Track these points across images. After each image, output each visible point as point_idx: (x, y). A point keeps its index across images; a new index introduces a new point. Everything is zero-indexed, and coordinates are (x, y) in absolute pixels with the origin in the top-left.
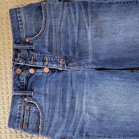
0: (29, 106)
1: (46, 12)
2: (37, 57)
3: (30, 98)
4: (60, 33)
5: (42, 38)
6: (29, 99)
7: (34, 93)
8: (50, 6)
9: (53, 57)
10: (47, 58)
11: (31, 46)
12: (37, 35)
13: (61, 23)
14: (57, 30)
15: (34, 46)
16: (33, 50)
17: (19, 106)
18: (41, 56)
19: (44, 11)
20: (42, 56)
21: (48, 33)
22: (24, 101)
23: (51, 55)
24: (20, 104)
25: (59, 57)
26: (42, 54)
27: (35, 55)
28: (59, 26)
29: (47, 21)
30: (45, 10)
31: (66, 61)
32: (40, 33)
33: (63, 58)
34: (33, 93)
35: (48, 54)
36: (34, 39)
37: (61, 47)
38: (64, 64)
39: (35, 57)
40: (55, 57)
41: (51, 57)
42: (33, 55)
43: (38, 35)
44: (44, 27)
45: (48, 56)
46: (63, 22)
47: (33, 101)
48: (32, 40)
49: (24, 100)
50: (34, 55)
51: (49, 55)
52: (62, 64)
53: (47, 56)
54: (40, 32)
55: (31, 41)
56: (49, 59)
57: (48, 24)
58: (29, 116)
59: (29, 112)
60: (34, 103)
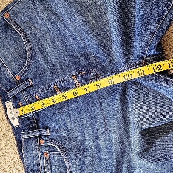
0: (49, 151)
2: (42, 94)
3: (46, 139)
6: (46, 141)
7: (50, 131)
9: (62, 81)
10: (56, 86)
11: (26, 83)
12: (26, 63)
15: (31, 80)
16: (32, 86)
17: (34, 153)
18: (46, 89)
19: (16, 26)
20: (48, 88)
22: (40, 145)
23: (57, 80)
24: (36, 149)
25: (69, 76)
26: (46, 85)
27: (38, 92)
31: (81, 76)
32: (27, 58)
33: (74, 74)
35: (53, 80)
36: (26, 71)
38: (82, 82)
39: (39, 96)
40: (64, 79)
41: (60, 81)
42: (35, 93)
43: (27, 61)
45: (55, 83)
47: (52, 142)
48: (23, 72)
50: (37, 93)
51: (55, 81)
52: (79, 82)
53: (54, 84)
55: (23, 76)
56: (59, 86)
58: (51, 166)
59: (50, 161)
60: (54, 145)
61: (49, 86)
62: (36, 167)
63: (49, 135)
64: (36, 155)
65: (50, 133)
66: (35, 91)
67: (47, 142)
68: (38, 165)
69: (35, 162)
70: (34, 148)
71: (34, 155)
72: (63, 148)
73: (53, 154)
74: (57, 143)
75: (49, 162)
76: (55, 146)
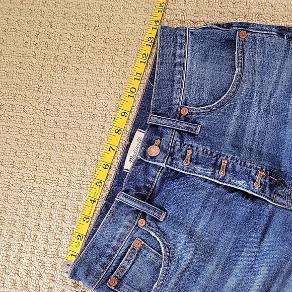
0: (144, 242)
1: (244, 57)
2: (200, 154)
3: (152, 223)
4: (267, 111)
5: (224, 113)
6: (150, 225)
7: (166, 216)
8: (255, 44)
9: (241, 163)
10: (226, 162)
11: (191, 126)
12: (212, 105)
13: (275, 89)
14: (264, 104)
15: (200, 128)
16: (194, 135)
17: (121, 230)
18: (211, 154)
19: (240, 55)
20: (214, 155)
21: (239, 106)
22: (136, 226)
23: (236, 157)
24: (127, 227)
25: (255, 166)
26: (215, 150)
27: (197, 148)
28: (268, 95)
29: (244, 78)
30: (242, 52)
31: (271, 180)
33: (264, 170)
34: (164, 217)
35: (230, 152)
36: (204, 112)
37: (263, 143)
38: (265, 186)
40: (245, 164)
41: (237, 161)
42: (192, 147)
44: (234, 90)
45: (229, 158)
46: (279, 87)
47: (158, 234)
48: (199, 112)
49: (138, 224)
50: (195, 148)
51: (231, 155)
52: (261, 183)
53: (227, 157)
54: (223, 98)
55: (195, 115)
56: (230, 165)
57: (245, 86)
58: (133, 263)
59: (137, 255)
60: (158, 239)
61: (217, 155)
62: (109, 251)
63: (161, 222)
64: (123, 235)
65: (164, 220)
66: (195, 144)
67: (151, 228)
68: (115, 249)
69: (114, 243)
70: (126, 223)
71: (119, 232)
72: (169, 252)
73: (149, 250)
74: (164, 240)
75: (134, 256)
76: (160, 242)
